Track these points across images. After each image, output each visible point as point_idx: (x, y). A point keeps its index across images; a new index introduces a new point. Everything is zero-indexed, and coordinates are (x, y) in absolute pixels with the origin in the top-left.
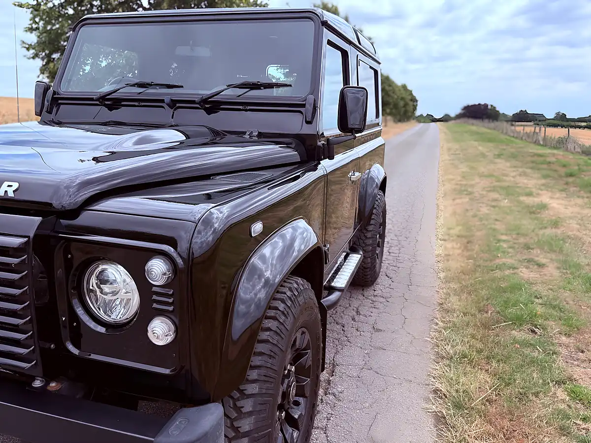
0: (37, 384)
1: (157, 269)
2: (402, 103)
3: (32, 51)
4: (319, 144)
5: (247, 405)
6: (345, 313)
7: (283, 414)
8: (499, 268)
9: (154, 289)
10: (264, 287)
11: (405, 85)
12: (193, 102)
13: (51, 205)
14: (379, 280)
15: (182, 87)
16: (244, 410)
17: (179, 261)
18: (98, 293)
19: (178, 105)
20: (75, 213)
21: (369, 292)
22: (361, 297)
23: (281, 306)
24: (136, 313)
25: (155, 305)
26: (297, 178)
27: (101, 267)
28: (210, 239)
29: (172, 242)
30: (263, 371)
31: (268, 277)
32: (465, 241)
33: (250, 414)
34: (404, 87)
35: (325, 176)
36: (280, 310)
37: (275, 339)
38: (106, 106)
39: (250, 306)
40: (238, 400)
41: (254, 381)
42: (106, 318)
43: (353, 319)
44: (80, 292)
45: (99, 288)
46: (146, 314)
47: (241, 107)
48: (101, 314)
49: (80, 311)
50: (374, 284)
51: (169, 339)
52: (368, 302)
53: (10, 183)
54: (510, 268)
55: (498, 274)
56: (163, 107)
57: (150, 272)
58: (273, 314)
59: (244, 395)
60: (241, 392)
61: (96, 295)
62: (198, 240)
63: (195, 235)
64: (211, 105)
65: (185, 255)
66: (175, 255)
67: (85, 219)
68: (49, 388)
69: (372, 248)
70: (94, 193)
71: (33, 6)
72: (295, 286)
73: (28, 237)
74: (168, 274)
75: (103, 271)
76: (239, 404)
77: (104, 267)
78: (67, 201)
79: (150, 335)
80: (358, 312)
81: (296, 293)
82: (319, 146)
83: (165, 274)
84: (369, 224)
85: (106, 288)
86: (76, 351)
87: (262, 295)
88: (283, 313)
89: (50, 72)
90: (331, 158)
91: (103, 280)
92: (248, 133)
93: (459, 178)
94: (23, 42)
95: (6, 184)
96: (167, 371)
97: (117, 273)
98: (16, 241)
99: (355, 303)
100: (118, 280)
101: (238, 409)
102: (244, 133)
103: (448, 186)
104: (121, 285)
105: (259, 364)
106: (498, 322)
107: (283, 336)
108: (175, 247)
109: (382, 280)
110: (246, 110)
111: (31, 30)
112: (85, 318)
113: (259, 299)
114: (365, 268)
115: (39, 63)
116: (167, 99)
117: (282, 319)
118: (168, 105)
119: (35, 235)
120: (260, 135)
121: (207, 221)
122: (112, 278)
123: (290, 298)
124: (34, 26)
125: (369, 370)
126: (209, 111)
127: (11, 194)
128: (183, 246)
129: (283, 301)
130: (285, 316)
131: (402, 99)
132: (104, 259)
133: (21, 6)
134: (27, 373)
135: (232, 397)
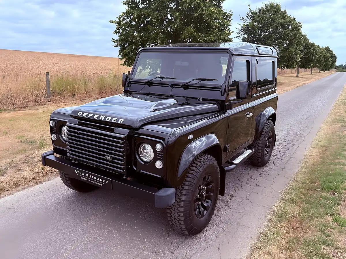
0: (124, 177)
1: (159, 146)
2: (323, 60)
3: (116, 43)
4: (226, 104)
5: (184, 192)
6: (244, 177)
7: (200, 202)
8: (335, 164)
9: (158, 152)
10: (192, 156)
11: (328, 48)
12: (179, 85)
13: (132, 126)
14: (268, 164)
15: (176, 79)
16: (183, 194)
17: (165, 145)
18: (143, 152)
19: (174, 86)
20: (138, 129)
21: (261, 170)
22: (256, 171)
23: (199, 164)
24: (152, 159)
25: (158, 157)
26: (218, 116)
27: (144, 145)
28: (174, 139)
29: (163, 139)
30: (190, 183)
31: (194, 154)
32: (324, 149)
33: (185, 195)
34: (327, 49)
35: (229, 117)
36: (198, 165)
37: (195, 174)
38: (148, 85)
39: (187, 162)
40: (181, 190)
41: (187, 185)
42: (144, 160)
43: (248, 180)
44: (138, 151)
45: (143, 151)
46: (155, 159)
47: (197, 88)
48: (143, 159)
49: (137, 157)
50: (265, 166)
51: (161, 167)
52: (258, 174)
53: (122, 120)
54: (341, 165)
55: (332, 167)
56: (168, 87)
57: (157, 147)
58: (195, 166)
59: (183, 189)
60: (183, 188)
61: (142, 153)
62: (170, 139)
63: (170, 138)
64: (186, 87)
65: (166, 143)
66: (164, 143)
67: (140, 131)
68: (127, 179)
69: (262, 148)
70: (143, 123)
71: (118, 22)
72: (206, 157)
73: (126, 135)
74: (162, 148)
75: (145, 146)
76: (181, 192)
77: (145, 145)
78: (136, 125)
79: (156, 165)
80: (251, 178)
81: (206, 160)
82: (226, 105)
83: (160, 148)
84: (260, 136)
85: (145, 151)
86: (136, 169)
87: (191, 159)
88: (199, 166)
89: (123, 54)
90: (231, 109)
91: (144, 149)
92: (198, 99)
93: (342, 112)
94: (113, 39)
95: (120, 119)
96: (160, 177)
97: (148, 147)
98: (123, 136)
99: (251, 173)
100: (148, 149)
101: (181, 193)
102: (197, 98)
103: (333, 116)
104: (150, 151)
105: (188, 180)
106: (318, 188)
107: (198, 173)
108: (164, 141)
109: (270, 165)
110: (199, 89)
111: (116, 33)
112: (139, 159)
113: (190, 160)
114: (258, 157)
115: (119, 48)
116: (170, 84)
117: (199, 168)
118: (170, 86)
119: (128, 135)
120: (203, 99)
121: (173, 134)
122: (147, 148)
123: (203, 162)
124: (118, 31)
125: (247, 200)
126: (185, 89)
127: (122, 123)
128: (166, 140)
129: (200, 162)
130: (200, 167)
131: (325, 57)
132: (145, 143)
133: (113, 22)
134: (123, 173)
135: (180, 190)
